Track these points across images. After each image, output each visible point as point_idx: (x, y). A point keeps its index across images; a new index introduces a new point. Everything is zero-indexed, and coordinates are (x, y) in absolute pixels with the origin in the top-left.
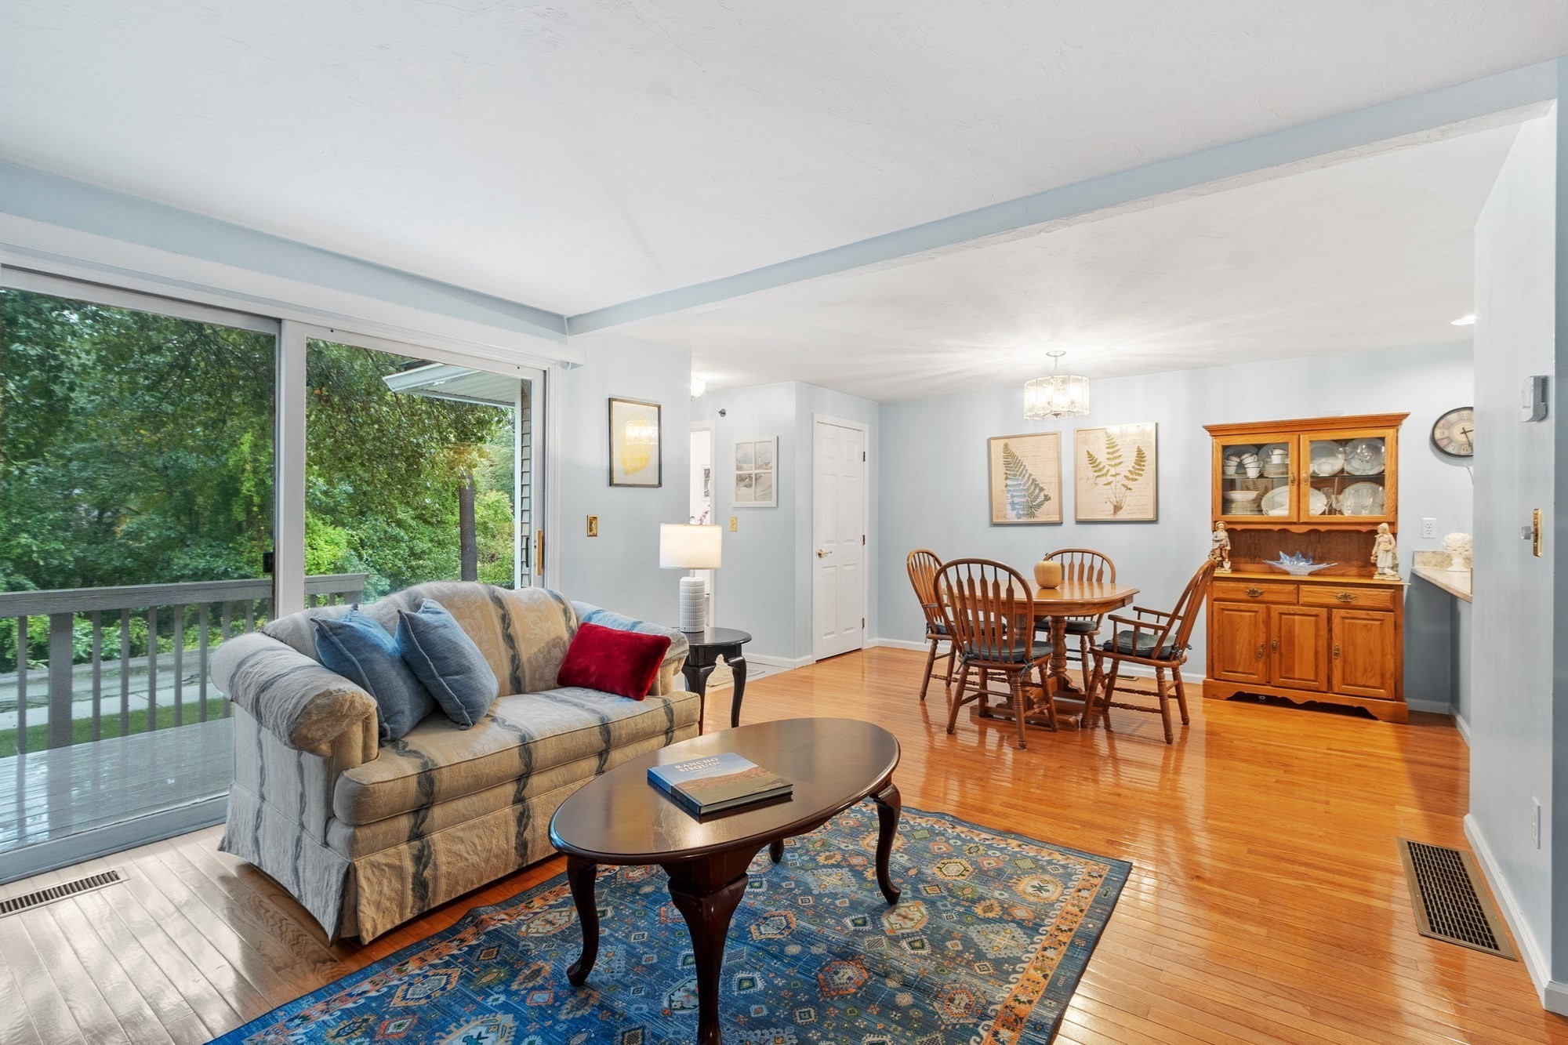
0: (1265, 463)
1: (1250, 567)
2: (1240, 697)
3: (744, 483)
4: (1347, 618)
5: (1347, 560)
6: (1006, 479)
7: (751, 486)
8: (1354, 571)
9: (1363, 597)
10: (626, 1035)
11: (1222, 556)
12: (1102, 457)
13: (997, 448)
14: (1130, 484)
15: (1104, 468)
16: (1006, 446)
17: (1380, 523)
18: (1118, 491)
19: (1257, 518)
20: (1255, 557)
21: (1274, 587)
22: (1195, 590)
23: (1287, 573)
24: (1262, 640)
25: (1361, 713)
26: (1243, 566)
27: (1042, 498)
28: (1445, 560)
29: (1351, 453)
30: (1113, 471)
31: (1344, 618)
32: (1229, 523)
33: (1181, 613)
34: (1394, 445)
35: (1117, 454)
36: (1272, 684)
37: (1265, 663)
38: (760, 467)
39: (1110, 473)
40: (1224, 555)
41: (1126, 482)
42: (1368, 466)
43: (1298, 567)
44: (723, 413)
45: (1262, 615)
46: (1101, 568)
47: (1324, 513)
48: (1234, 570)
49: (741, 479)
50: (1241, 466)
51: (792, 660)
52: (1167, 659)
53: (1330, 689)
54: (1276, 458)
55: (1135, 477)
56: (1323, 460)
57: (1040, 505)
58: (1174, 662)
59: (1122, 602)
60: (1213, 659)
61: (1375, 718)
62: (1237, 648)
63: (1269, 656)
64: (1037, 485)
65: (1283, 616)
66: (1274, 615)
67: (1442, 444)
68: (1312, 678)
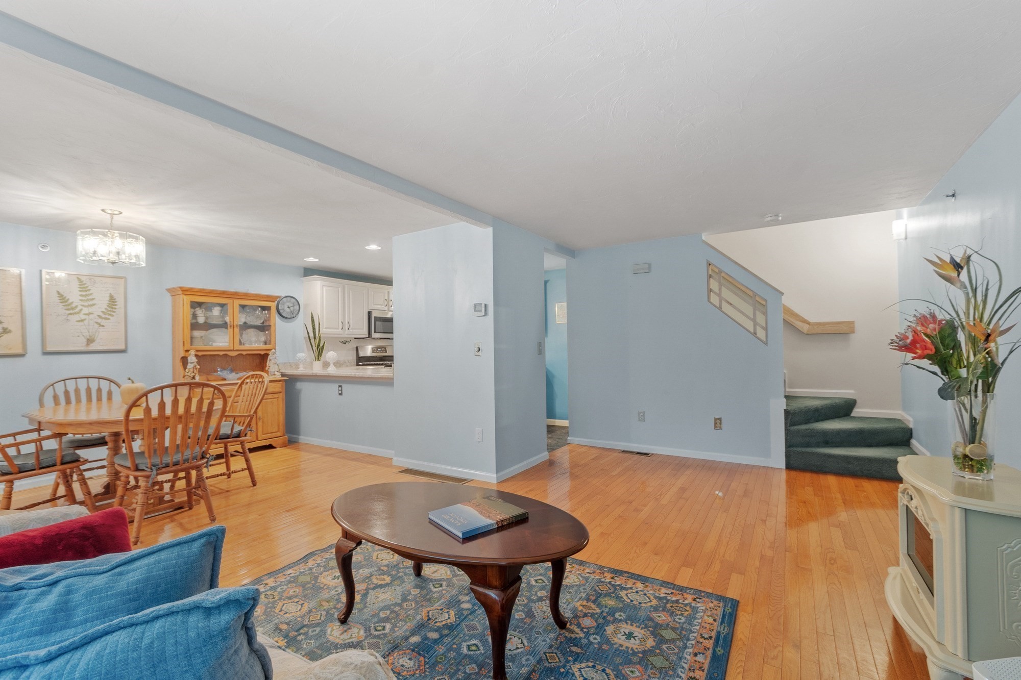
0: (209, 314)
5: (253, 369)
9: (270, 387)
12: (74, 297)
14: (103, 322)
15: (76, 307)
18: (91, 327)
19: (211, 348)
25: (270, 447)
30: (86, 310)
32: (197, 351)
35: (90, 297)
39: (83, 312)
40: (195, 371)
41: (99, 321)
43: (230, 375)
47: (238, 345)
50: (195, 315)
53: (256, 440)
54: (216, 311)
55: (107, 316)
61: (276, 448)
67: (281, 311)
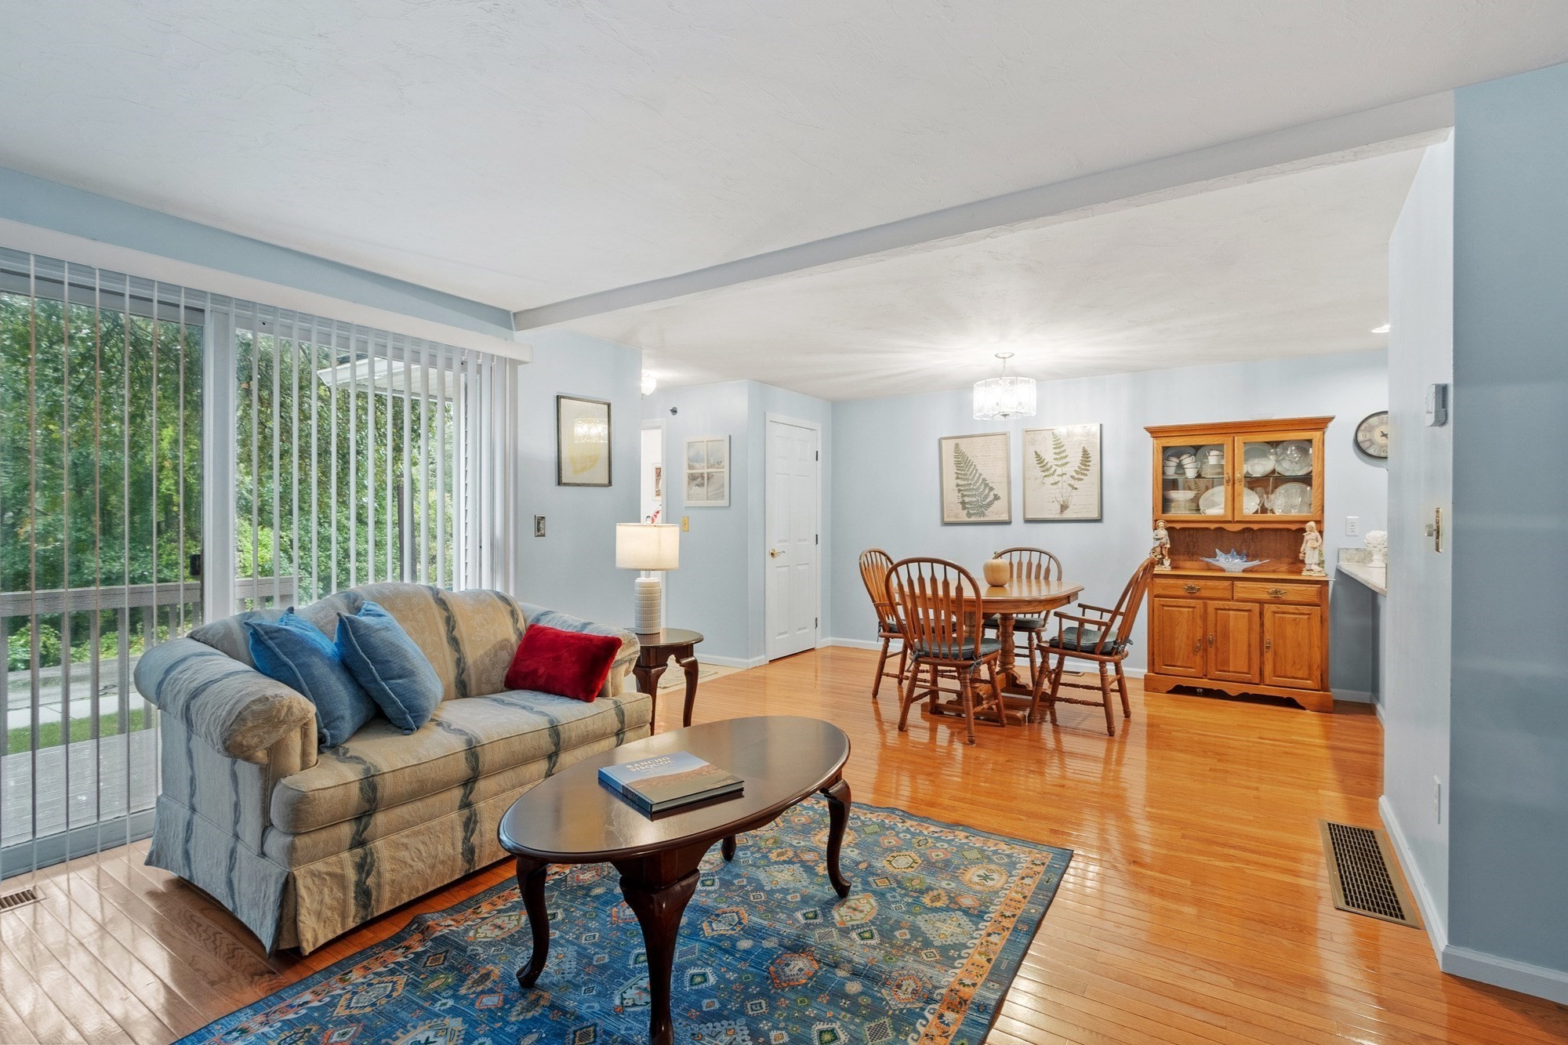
0: (1203, 463)
1: (1188, 564)
2: (1179, 690)
3: (696, 482)
4: (1277, 613)
5: (1278, 557)
6: (957, 478)
7: (703, 485)
8: (1284, 567)
9: (1291, 592)
10: (578, 1034)
11: (1162, 554)
12: (1049, 457)
13: (949, 447)
14: (1076, 484)
15: (1051, 467)
16: (957, 445)
17: (1308, 522)
18: (1065, 490)
19: (1195, 516)
20: (1193, 555)
21: (1210, 583)
22: (1135, 586)
23: (1223, 570)
24: (1199, 635)
25: (1290, 703)
26: (1182, 564)
27: (991, 497)
28: (1365, 556)
29: (1282, 454)
30: (1059, 471)
31: (1275, 613)
33: (1123, 609)
34: (1321, 446)
35: (1063, 455)
36: (1209, 677)
37: (1202, 657)
38: (712, 466)
39: (1057, 473)
40: (1164, 552)
41: (1072, 482)
42: (1297, 467)
43: (1232, 564)
44: (674, 411)
45: (1199, 611)
46: (1048, 567)
47: (1256, 512)
48: (1174, 568)
49: (692, 478)
50: (1180, 466)
51: (746, 661)
52: (1109, 654)
53: (1262, 681)
54: (1213, 458)
55: (1080, 476)
56: (1256, 461)
57: (990, 504)
58: (1116, 657)
59: (1068, 599)
60: (1153, 654)
61: (1303, 708)
62: (1177, 643)
63: (1205, 650)
64: (987, 485)
65: (1219, 612)
66: (1211, 610)
67: (1364, 446)
68: (1246, 670)
